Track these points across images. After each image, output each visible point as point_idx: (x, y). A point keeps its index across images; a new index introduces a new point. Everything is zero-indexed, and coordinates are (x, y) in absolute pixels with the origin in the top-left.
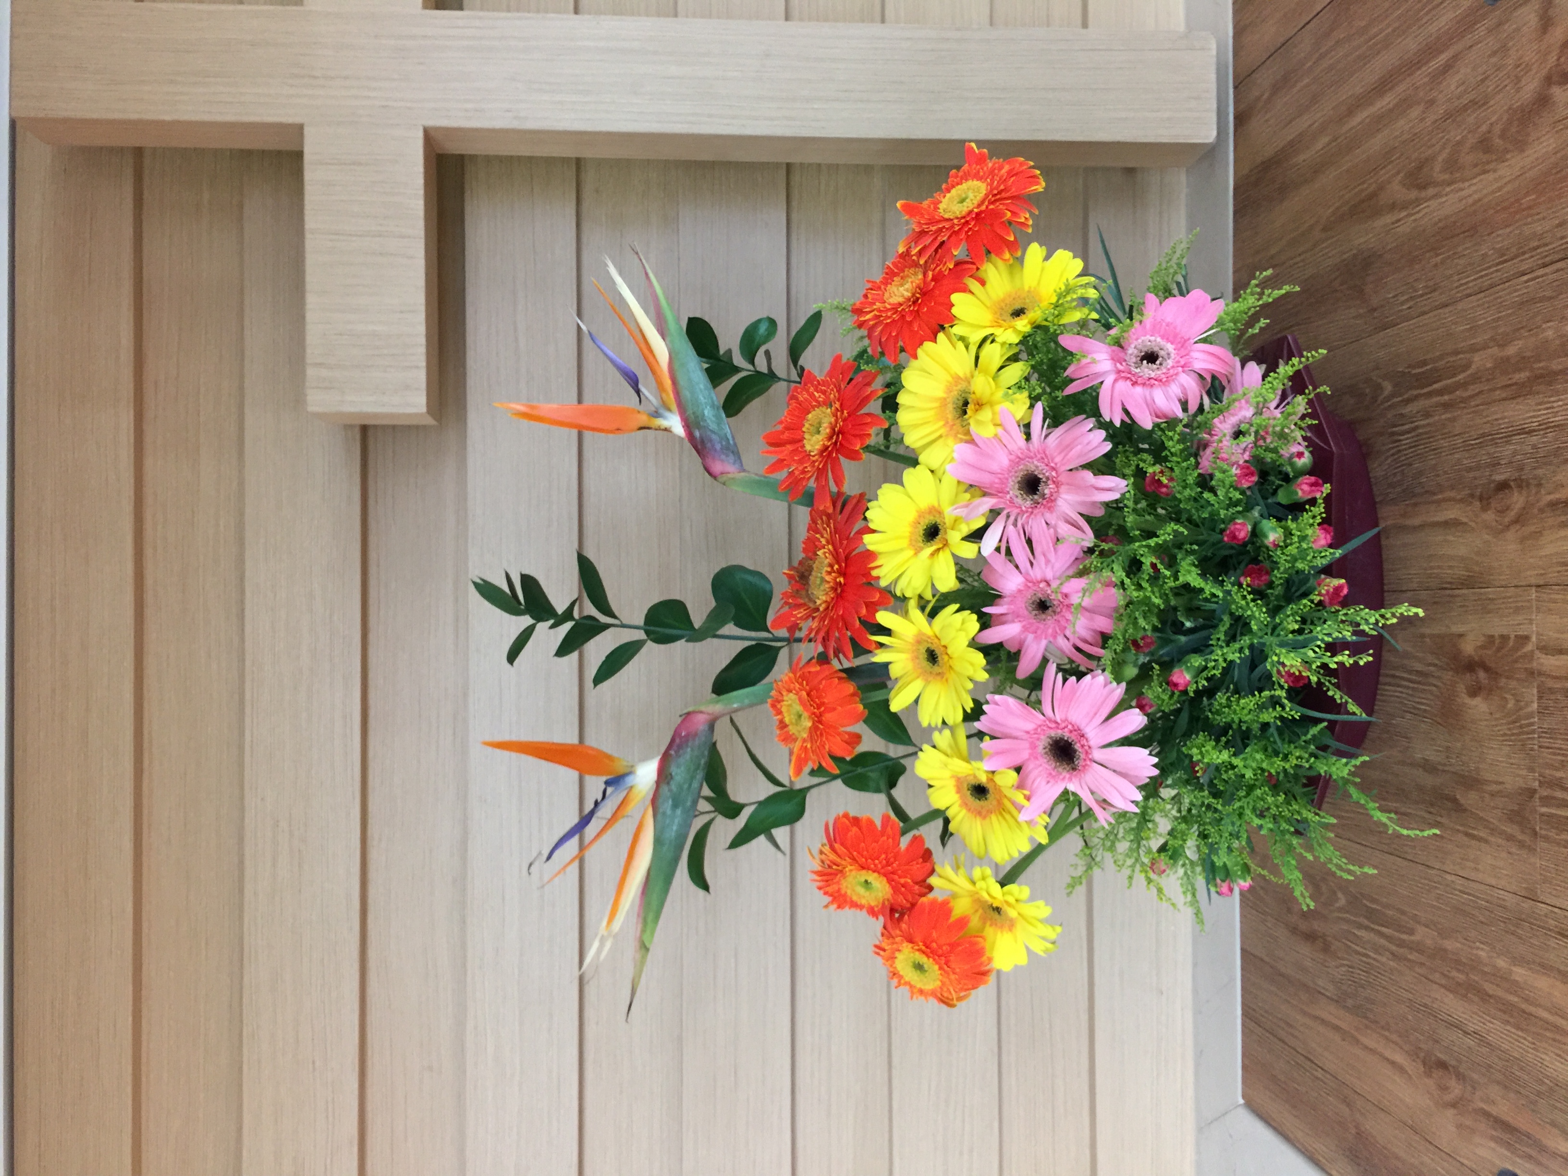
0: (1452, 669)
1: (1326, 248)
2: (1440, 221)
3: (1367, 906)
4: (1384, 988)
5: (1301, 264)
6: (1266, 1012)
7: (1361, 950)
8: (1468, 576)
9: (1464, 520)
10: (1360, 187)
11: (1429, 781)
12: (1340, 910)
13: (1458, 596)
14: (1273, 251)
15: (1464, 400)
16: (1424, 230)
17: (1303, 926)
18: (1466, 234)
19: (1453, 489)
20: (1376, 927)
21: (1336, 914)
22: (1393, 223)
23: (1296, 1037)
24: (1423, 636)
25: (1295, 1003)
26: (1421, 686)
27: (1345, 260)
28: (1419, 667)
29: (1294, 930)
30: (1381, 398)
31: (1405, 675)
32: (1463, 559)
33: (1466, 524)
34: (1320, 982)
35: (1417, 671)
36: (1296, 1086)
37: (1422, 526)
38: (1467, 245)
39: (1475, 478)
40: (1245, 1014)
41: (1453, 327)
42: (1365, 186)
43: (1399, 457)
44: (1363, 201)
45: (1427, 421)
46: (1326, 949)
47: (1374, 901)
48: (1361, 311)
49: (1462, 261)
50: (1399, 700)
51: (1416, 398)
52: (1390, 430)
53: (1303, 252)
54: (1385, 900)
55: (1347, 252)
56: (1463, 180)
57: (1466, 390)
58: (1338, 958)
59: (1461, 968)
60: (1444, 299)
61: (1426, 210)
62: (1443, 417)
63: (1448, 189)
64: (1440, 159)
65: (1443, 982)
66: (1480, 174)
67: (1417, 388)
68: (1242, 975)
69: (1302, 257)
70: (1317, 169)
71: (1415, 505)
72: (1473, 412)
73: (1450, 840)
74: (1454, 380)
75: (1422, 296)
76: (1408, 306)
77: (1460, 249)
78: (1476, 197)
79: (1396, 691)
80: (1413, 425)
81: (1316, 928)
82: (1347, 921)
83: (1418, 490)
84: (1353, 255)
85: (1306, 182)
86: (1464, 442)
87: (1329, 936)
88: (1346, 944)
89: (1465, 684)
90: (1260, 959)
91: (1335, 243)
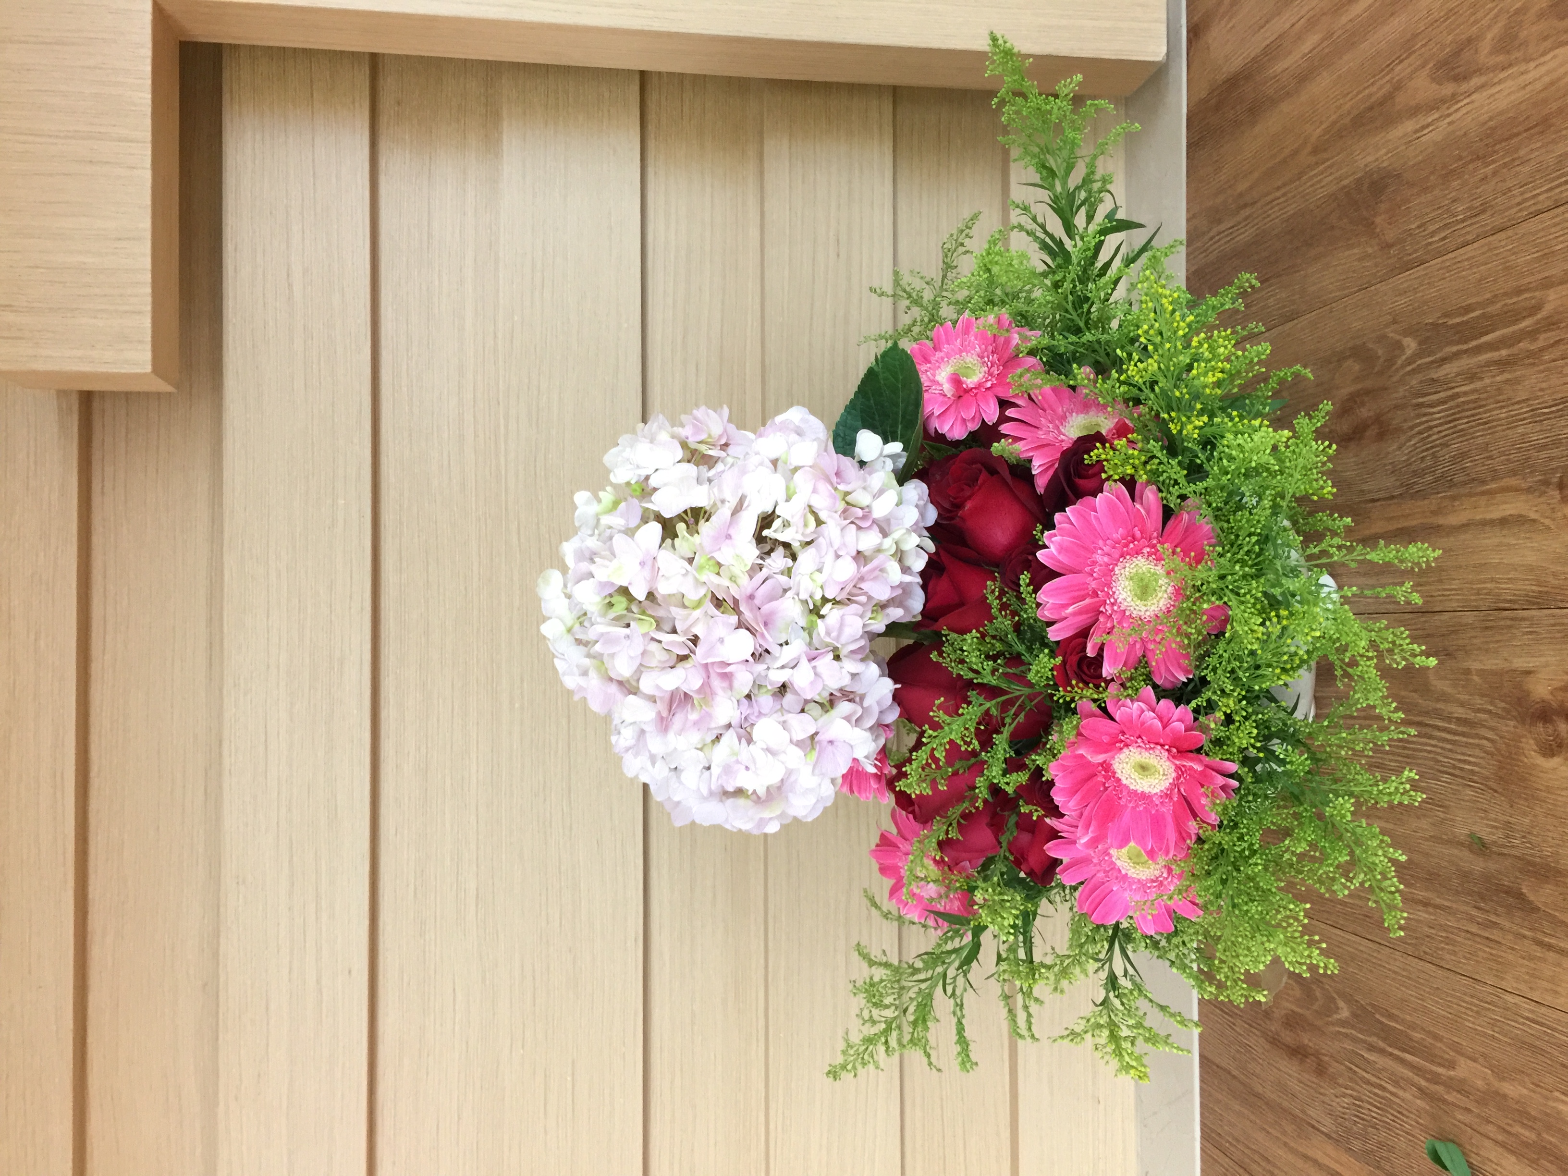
0: (1515, 718)
1: (1315, 175)
2: (1491, 119)
3: (1381, 1023)
4: (1407, 1133)
6: (1238, 1141)
7: (1374, 1079)
8: (1540, 592)
9: (1533, 516)
10: (1367, 92)
11: (1477, 865)
12: (1343, 1023)
13: (1523, 619)
14: (1242, 187)
15: (1531, 354)
16: (1465, 134)
17: (1288, 1037)
18: (1532, 131)
19: (1515, 475)
20: (1396, 1052)
21: (1333, 1029)
22: (1417, 131)
24: (1468, 671)
25: (1274, 1132)
26: (1464, 739)
27: (1345, 187)
28: (1460, 712)
29: (1275, 1041)
30: (1399, 362)
31: (1441, 724)
32: (1531, 569)
33: (1534, 521)
34: (1311, 1112)
35: (1458, 719)
37: (1465, 527)
38: (1533, 146)
39: (1552, 459)
40: (1206, 1136)
41: (1513, 257)
42: (1374, 89)
43: (1429, 436)
44: (1371, 108)
45: (1472, 386)
46: (1321, 1070)
47: (1391, 1016)
48: (1370, 250)
49: (1526, 169)
50: (1431, 756)
51: (1457, 355)
52: (1415, 401)
53: (1284, 185)
54: (1408, 1017)
55: (1346, 178)
56: (1527, 60)
57: (1536, 340)
58: (1340, 1086)
59: (1530, 1123)
60: (1498, 221)
61: (1469, 108)
62: (1498, 379)
63: (1502, 75)
64: (1489, 36)
65: (1500, 1137)
66: (1552, 49)
67: (1458, 343)
68: (1201, 1089)
69: (1283, 191)
70: (1304, 77)
71: (1454, 498)
72: (1548, 369)
73: (1513, 949)
74: (1516, 328)
75: (1463, 221)
76: (1443, 235)
77: (1522, 153)
78: (1547, 79)
79: (1426, 744)
80: (1450, 393)
81: (1306, 1042)
82: (1355, 1040)
83: (1459, 478)
84: (1358, 179)
85: (1288, 94)
86: (1532, 410)
87: (1326, 1055)
88: (1351, 1069)
89: (1535, 739)
90: (1225, 1070)
91: (1330, 167)
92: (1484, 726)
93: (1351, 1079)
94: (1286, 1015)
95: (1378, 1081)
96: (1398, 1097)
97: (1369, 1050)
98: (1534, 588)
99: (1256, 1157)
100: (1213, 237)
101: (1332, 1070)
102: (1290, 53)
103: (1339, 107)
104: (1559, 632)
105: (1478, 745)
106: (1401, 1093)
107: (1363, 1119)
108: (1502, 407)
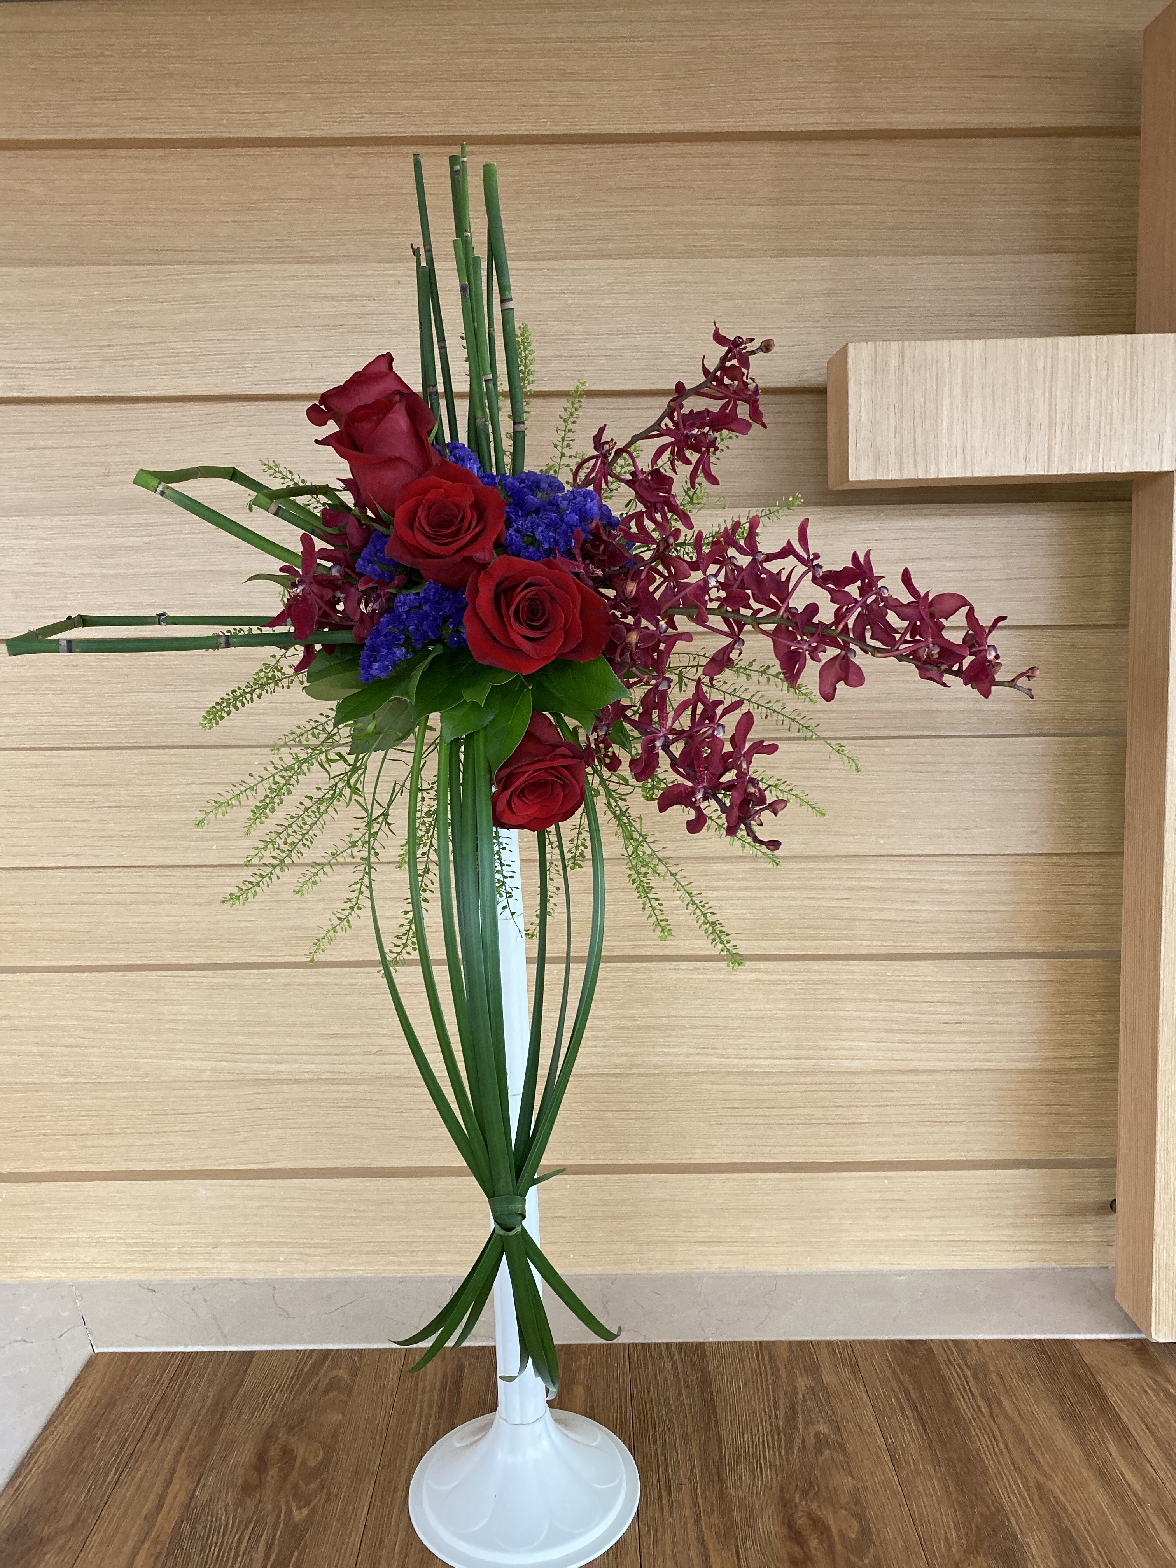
3: (291, 1557)
5: (997, 1450)
6: (183, 1395)
7: (242, 1549)
12: (289, 1513)
14: (1006, 1403)
17: (274, 1452)
21: (283, 1502)
23: (153, 1440)
25: (192, 1436)
27: (1009, 1520)
29: (269, 1436)
34: (212, 1477)
36: (101, 1440)
40: (186, 1357)
42: (1096, 1555)
44: (1078, 1550)
46: (247, 1489)
48: (954, 1549)
53: (1009, 1452)
55: (1017, 1523)
58: (235, 1511)
68: (225, 1352)
69: (1005, 1451)
70: (1103, 1474)
81: (271, 1473)
82: (276, 1526)
84: (1017, 1538)
85: (1088, 1456)
87: (260, 1496)
88: (250, 1522)
90: (243, 1380)
91: (1027, 1506)
93: (240, 1522)
94: (293, 1450)
95: (241, 1553)
97: (267, 1542)
99: (170, 1416)
100: (961, 1369)
101: (248, 1501)
102: (1124, 1458)
103: (1079, 1515)
107: (209, 1535)
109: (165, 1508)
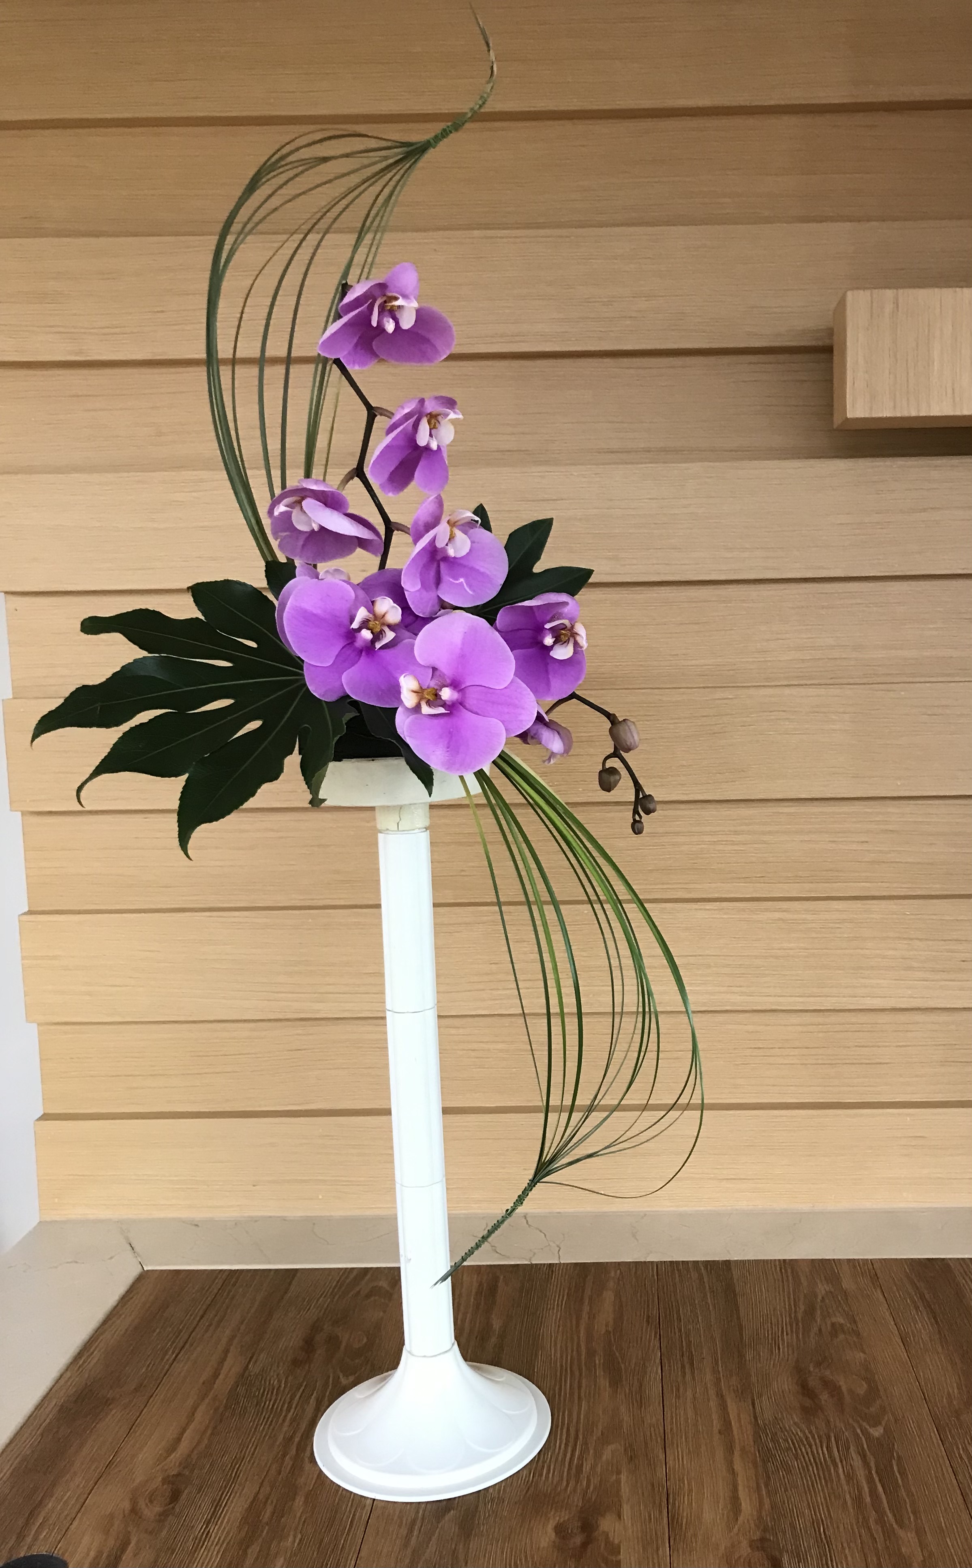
0: (584, 1506)
4: (257, 1427)
6: (232, 1299)
8: (681, 1525)
15: (866, 1520)
17: (320, 1339)
19: (772, 1507)
21: (330, 1372)
24: (619, 1472)
25: (242, 1328)
26: (566, 1469)
29: (316, 1327)
30: (864, 1423)
31: (577, 1453)
32: (699, 1518)
33: (736, 1520)
34: (263, 1356)
35: (582, 1465)
36: (157, 1331)
37: (732, 1470)
40: (231, 1273)
41: (943, 1509)
43: (804, 1446)
45: (842, 1476)
46: (296, 1364)
48: (956, 1402)
51: (868, 1467)
52: (832, 1434)
57: (877, 1524)
62: (848, 1496)
67: (877, 1466)
71: (754, 1463)
72: (854, 1532)
74: (888, 1511)
80: (838, 1460)
81: (318, 1352)
83: (770, 1466)
86: (822, 1521)
89: (568, 1519)
92: (576, 1484)
93: (291, 1386)
94: (338, 1337)
95: (294, 1406)
96: (284, 1421)
97: (317, 1399)
98: (685, 1520)
101: (298, 1371)
104: (651, 1538)
105: (562, 1480)
106: (287, 1423)
107: (263, 1395)
108: (825, 1499)
109: (221, 1377)
